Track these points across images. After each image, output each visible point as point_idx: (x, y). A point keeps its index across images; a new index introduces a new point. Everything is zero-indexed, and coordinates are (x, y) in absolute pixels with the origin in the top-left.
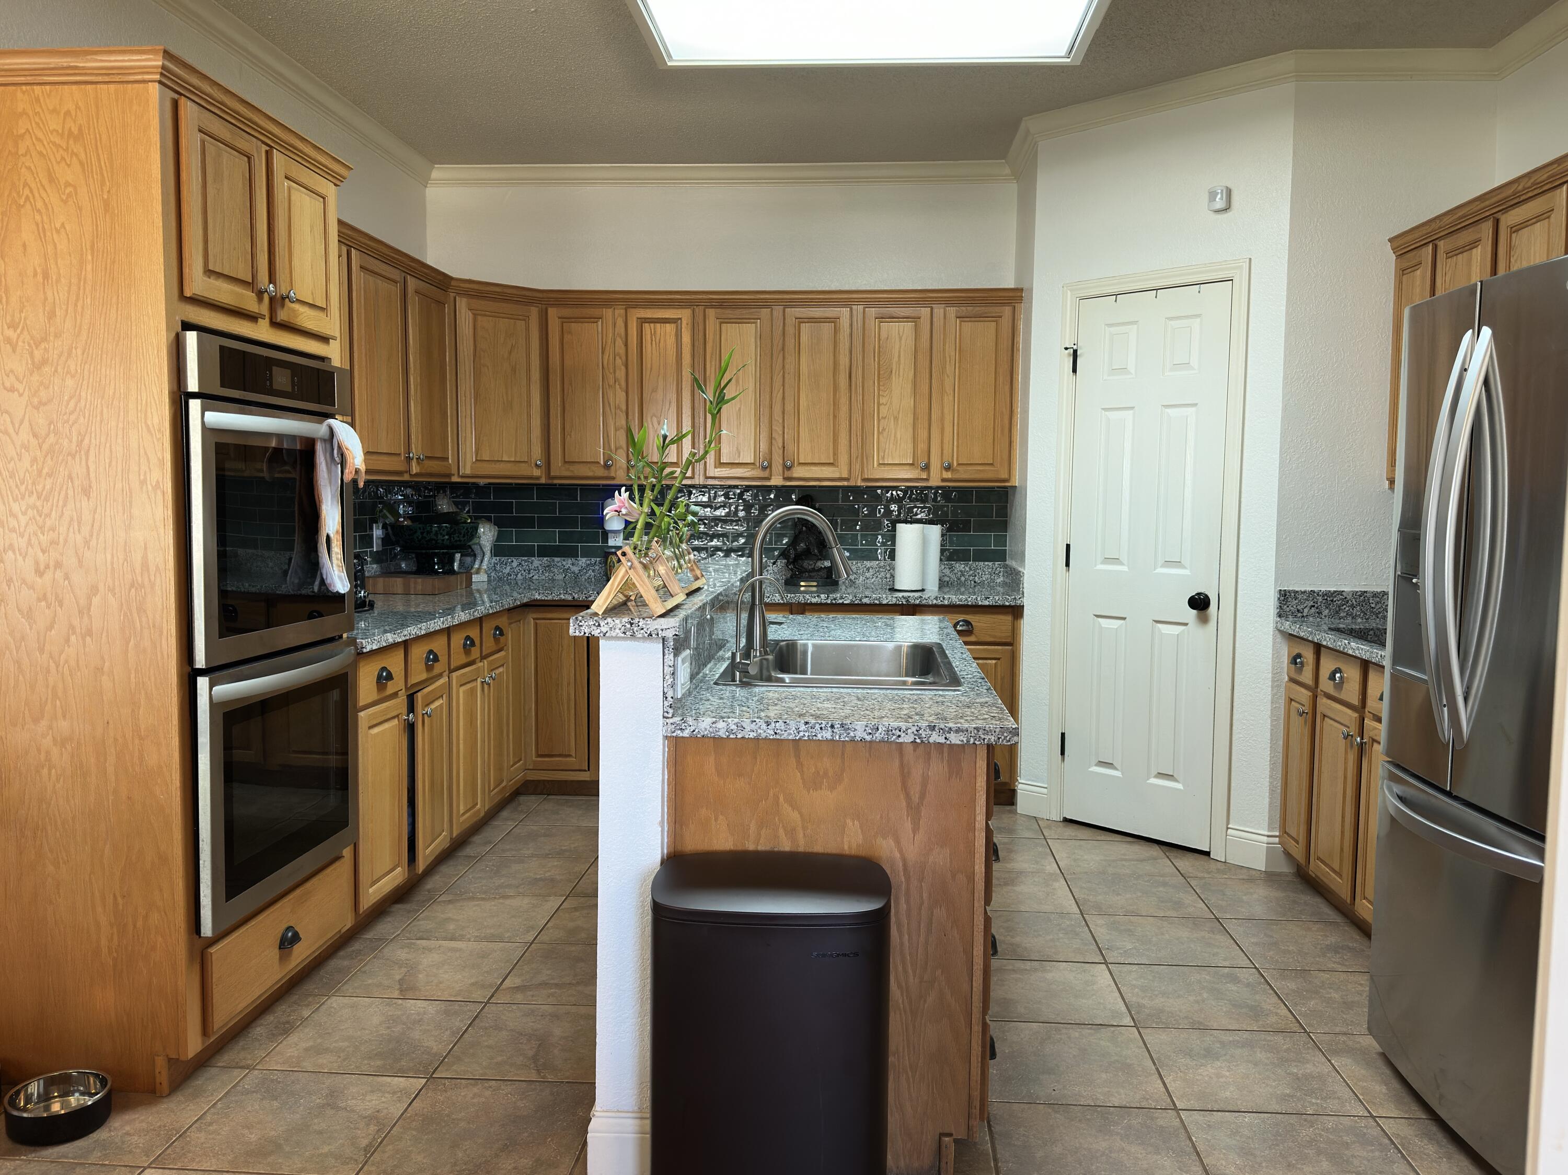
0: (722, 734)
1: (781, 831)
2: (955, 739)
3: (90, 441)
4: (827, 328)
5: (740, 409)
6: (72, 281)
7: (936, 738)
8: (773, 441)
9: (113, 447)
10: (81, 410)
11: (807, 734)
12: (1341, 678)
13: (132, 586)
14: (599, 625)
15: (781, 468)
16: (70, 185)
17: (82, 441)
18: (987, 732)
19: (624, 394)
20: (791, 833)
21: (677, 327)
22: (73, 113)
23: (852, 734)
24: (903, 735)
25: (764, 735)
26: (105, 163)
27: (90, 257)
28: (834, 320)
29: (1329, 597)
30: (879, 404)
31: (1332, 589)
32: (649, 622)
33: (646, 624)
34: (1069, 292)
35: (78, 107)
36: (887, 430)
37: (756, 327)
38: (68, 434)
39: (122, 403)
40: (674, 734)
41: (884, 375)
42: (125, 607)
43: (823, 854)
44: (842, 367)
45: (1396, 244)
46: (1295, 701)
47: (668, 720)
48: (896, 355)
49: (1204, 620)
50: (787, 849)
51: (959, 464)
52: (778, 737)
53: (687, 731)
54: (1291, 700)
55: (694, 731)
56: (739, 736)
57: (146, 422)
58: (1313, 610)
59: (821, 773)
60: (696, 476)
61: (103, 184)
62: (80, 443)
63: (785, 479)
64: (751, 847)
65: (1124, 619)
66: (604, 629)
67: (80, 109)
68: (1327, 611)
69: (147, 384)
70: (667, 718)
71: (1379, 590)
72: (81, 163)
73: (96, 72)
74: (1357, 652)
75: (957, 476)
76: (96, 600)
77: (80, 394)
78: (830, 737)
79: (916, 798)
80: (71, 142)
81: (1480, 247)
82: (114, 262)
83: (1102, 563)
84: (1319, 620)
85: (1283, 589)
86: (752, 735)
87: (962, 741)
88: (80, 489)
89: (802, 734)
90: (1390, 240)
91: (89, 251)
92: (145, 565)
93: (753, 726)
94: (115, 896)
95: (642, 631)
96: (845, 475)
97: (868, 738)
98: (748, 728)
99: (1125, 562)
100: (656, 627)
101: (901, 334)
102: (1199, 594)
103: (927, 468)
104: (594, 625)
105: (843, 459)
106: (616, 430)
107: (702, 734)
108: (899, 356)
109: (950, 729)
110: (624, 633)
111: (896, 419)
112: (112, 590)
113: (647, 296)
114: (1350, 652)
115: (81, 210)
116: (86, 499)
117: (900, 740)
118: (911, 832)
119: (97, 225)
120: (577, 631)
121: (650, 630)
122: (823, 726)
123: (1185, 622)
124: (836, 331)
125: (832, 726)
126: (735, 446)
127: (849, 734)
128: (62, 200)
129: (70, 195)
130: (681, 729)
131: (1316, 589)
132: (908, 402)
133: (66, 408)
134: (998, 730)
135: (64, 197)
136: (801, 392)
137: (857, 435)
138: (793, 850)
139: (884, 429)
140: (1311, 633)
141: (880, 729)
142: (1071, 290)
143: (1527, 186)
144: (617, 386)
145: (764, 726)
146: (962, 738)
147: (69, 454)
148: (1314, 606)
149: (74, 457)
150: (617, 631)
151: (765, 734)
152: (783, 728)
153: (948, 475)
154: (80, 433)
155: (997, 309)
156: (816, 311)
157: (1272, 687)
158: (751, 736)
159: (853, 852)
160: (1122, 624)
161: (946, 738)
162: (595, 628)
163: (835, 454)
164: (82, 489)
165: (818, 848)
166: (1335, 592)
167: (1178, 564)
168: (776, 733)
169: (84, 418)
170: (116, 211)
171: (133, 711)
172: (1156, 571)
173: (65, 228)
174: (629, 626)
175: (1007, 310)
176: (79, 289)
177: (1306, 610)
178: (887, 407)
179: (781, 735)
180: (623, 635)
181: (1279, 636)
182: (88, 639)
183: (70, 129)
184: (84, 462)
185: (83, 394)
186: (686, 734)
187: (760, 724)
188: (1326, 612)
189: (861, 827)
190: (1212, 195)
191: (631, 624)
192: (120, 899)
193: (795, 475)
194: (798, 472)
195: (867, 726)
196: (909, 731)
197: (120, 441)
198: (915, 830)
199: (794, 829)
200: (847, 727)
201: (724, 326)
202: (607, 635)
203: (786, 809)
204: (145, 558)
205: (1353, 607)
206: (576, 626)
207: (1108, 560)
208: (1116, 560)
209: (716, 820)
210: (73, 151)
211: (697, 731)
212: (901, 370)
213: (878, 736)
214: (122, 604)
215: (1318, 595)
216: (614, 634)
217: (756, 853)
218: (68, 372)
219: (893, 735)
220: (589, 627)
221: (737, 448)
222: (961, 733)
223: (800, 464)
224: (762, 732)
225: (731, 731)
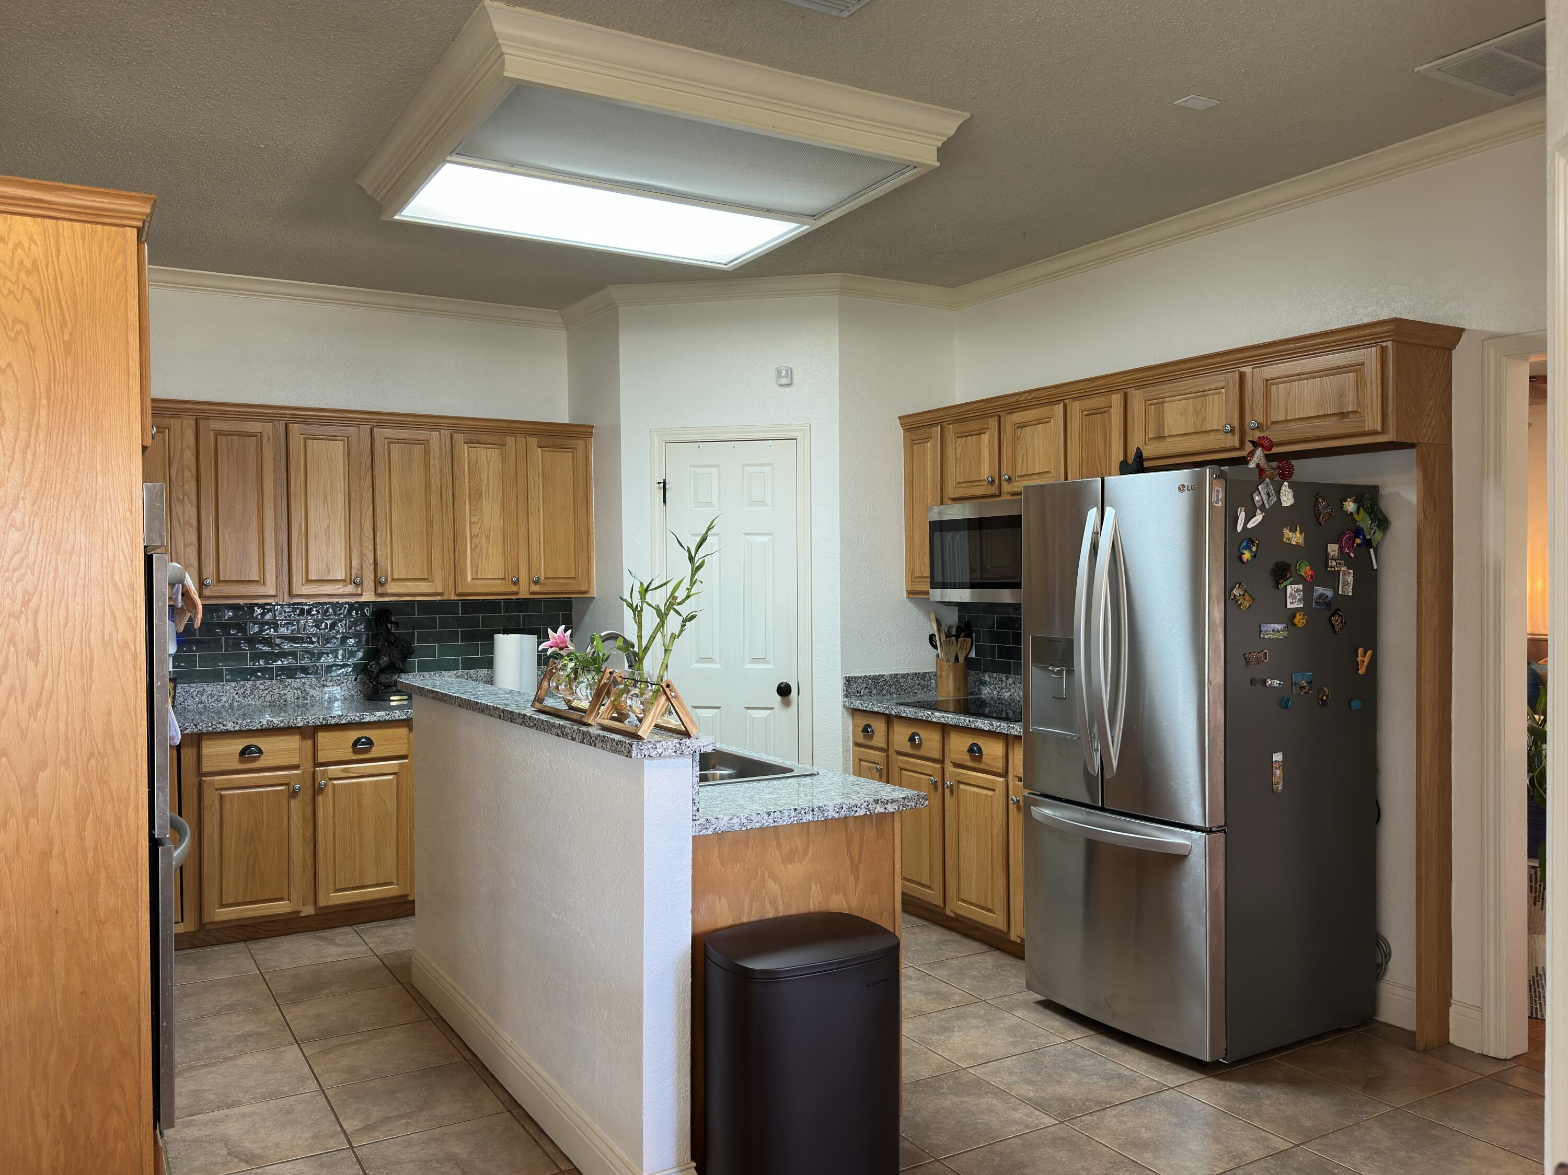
0: (737, 828)
1: (767, 901)
2: (891, 808)
3: (40, 601)
4: (417, 450)
5: (328, 525)
6: (21, 425)
7: (879, 809)
8: (364, 558)
9: (70, 607)
10: (28, 566)
11: (795, 819)
12: (920, 739)
13: (92, 755)
14: (656, 748)
15: (372, 585)
16: (20, 322)
17: (29, 600)
18: (910, 800)
19: (195, 509)
20: (773, 902)
21: (257, 441)
22: (26, 245)
23: (826, 815)
24: (858, 810)
25: (766, 825)
26: (67, 303)
27: (44, 402)
28: (425, 443)
29: (876, 679)
30: (471, 523)
31: (877, 674)
32: (693, 741)
33: (691, 743)
34: (655, 435)
35: (31, 239)
36: (479, 546)
37: (344, 443)
38: (11, 593)
39: (82, 559)
40: (701, 834)
41: (477, 496)
42: (82, 781)
43: (795, 915)
44: (433, 487)
45: (904, 421)
46: (863, 761)
47: (696, 822)
48: (485, 480)
49: (787, 704)
50: (771, 916)
51: (545, 578)
52: (776, 824)
53: (710, 829)
54: (861, 760)
55: (716, 828)
56: (749, 828)
57: (113, 579)
58: (867, 690)
59: (794, 849)
60: (280, 595)
61: (63, 324)
62: (25, 603)
63: (377, 594)
64: (745, 920)
65: (719, 708)
66: (660, 751)
67: (35, 243)
68: (875, 690)
69: (115, 538)
70: (695, 820)
71: (905, 672)
72: (37, 302)
73: (63, 208)
74: (942, 719)
75: (546, 589)
76: (42, 776)
77: (28, 549)
78: (811, 819)
79: (856, 858)
80: (23, 275)
81: (988, 433)
82: (76, 409)
83: (698, 662)
84: (870, 697)
85: (847, 676)
86: (758, 825)
87: (895, 809)
88: (25, 654)
89: (792, 819)
90: (899, 418)
91: (44, 395)
92: (108, 733)
93: (759, 818)
94: (62, 1107)
95: (689, 749)
96: (440, 590)
97: (836, 816)
98: (755, 820)
99: (718, 660)
100: (699, 744)
101: (489, 459)
102: (781, 683)
103: (516, 583)
104: (652, 748)
105: (438, 576)
106: (185, 547)
107: (722, 830)
108: (488, 479)
109: (888, 801)
110: (675, 752)
111: (488, 537)
112: (65, 762)
113: (221, 408)
114: (935, 720)
115: (34, 350)
116: (33, 664)
117: (857, 814)
118: (853, 886)
119: (55, 367)
120: (639, 755)
121: (694, 747)
122: (807, 810)
123: (773, 707)
124: (427, 452)
125: (813, 810)
126: (325, 563)
127: (824, 814)
128: (9, 338)
129: (19, 333)
130: (706, 828)
131: (867, 675)
132: (498, 522)
133: (9, 563)
134: (916, 798)
135: (12, 335)
136: (393, 509)
137: (449, 551)
138: (775, 916)
139: (476, 547)
140: (888, 708)
141: (844, 808)
142: (658, 435)
143: (1028, 398)
144: (186, 501)
145: (766, 817)
146: (895, 807)
147: (11, 615)
148: (867, 687)
149: (18, 618)
150: (670, 751)
151: (767, 823)
152: (779, 816)
153: (536, 588)
154: (26, 592)
155: (573, 442)
156: (405, 433)
157: (843, 752)
158: (757, 827)
159: (817, 910)
160: (770, 713)
161: (885, 809)
162: (653, 750)
163: (430, 569)
164: (28, 654)
165: (793, 911)
166: (879, 675)
167: (763, 660)
168: (774, 821)
169: (33, 575)
170: (80, 355)
171: (90, 894)
172: (692, 667)
173: (12, 368)
174: (678, 746)
175: (580, 444)
176: (30, 435)
177: (862, 691)
178: (479, 525)
179: (778, 822)
180: (674, 754)
181: (845, 712)
182: (32, 821)
183: (22, 262)
184: (31, 624)
185: (32, 549)
186: (710, 832)
187: (763, 815)
188: (874, 692)
189: (821, 887)
190: (779, 372)
191: (680, 744)
192: (69, 1113)
193: (390, 591)
194: (392, 588)
195: (835, 807)
196: (863, 806)
197: (78, 599)
198: (856, 884)
199: (775, 900)
200: (822, 809)
201: (309, 442)
202: (662, 755)
203: (770, 883)
204: (108, 724)
205: (890, 686)
206: (638, 750)
207: (702, 660)
208: (710, 660)
209: (720, 901)
210: (24, 286)
211: (718, 828)
212: (490, 492)
213: (843, 813)
214: (78, 778)
215: (869, 679)
216: (667, 754)
217: (750, 923)
218: (11, 525)
219: (852, 811)
220: (648, 749)
221: (327, 566)
222: (894, 803)
223: (393, 580)
224: (765, 821)
225: (742, 825)
